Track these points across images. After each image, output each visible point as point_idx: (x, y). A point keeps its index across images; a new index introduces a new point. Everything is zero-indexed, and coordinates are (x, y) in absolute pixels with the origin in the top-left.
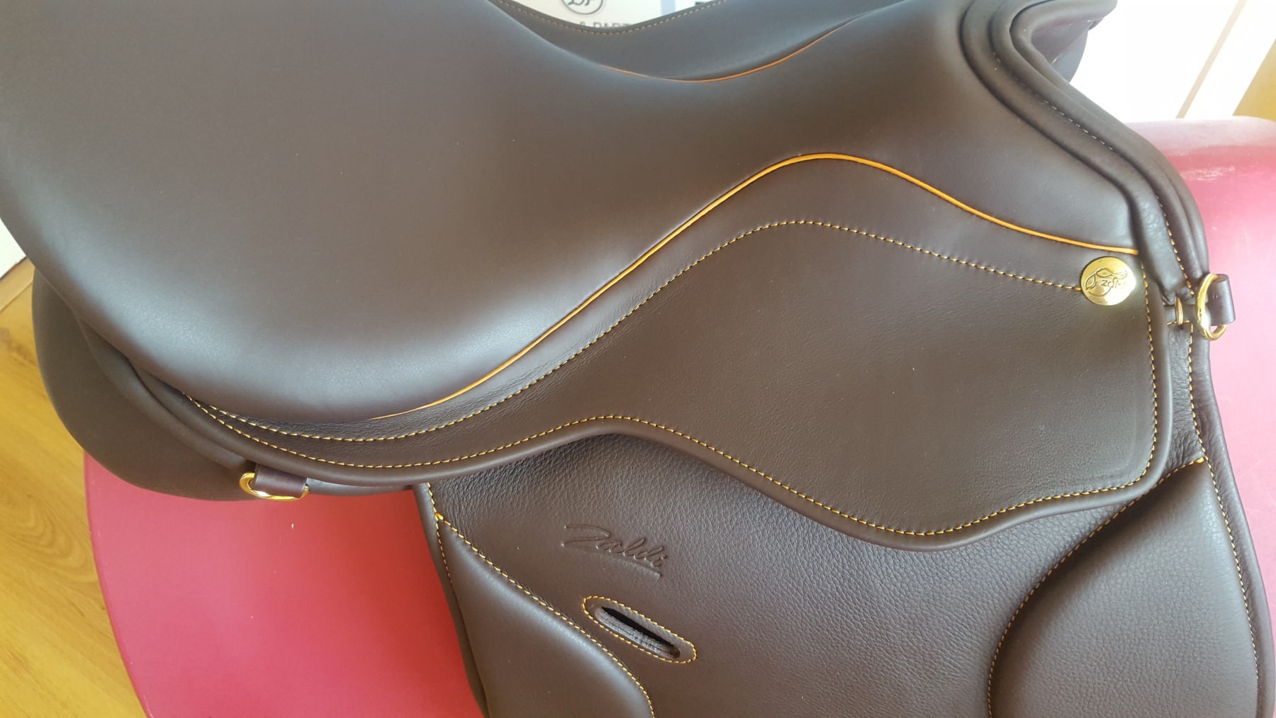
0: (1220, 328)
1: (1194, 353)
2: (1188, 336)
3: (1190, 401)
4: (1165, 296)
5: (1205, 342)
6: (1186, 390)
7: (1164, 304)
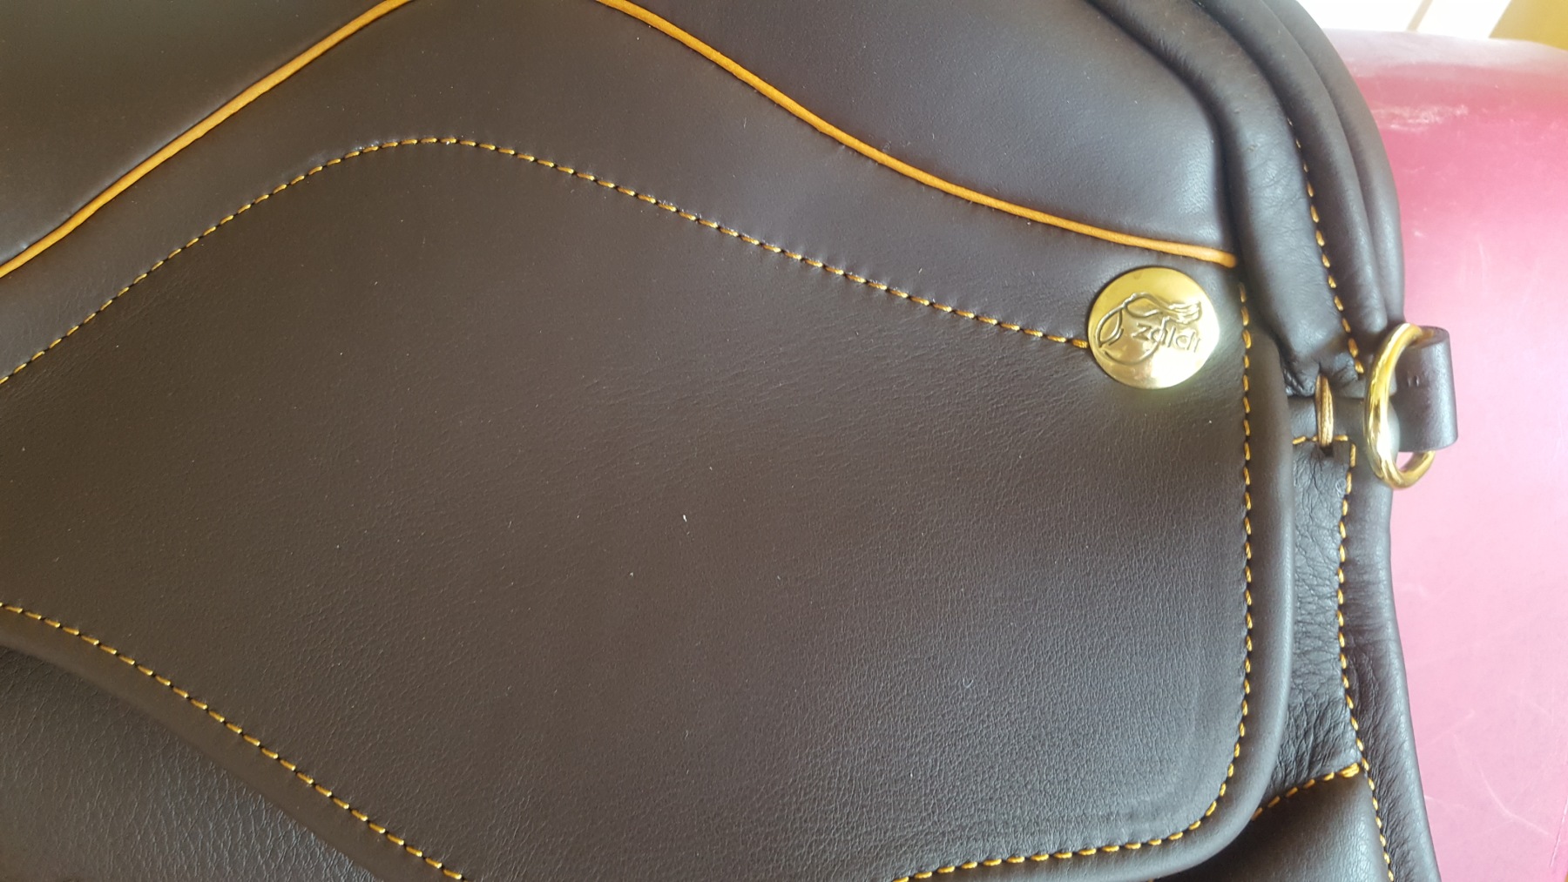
0: (1419, 457)
1: (1355, 515)
2: (1342, 472)
3: (1336, 629)
4: (1294, 375)
5: (1380, 492)
6: (1330, 603)
7: (1289, 391)
